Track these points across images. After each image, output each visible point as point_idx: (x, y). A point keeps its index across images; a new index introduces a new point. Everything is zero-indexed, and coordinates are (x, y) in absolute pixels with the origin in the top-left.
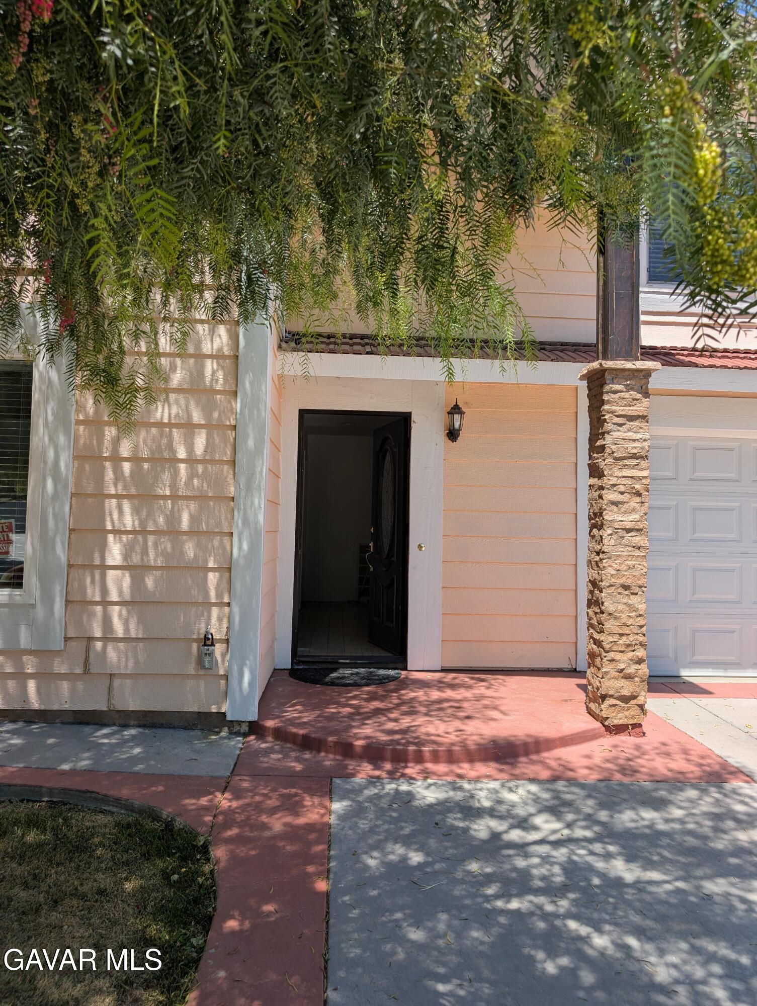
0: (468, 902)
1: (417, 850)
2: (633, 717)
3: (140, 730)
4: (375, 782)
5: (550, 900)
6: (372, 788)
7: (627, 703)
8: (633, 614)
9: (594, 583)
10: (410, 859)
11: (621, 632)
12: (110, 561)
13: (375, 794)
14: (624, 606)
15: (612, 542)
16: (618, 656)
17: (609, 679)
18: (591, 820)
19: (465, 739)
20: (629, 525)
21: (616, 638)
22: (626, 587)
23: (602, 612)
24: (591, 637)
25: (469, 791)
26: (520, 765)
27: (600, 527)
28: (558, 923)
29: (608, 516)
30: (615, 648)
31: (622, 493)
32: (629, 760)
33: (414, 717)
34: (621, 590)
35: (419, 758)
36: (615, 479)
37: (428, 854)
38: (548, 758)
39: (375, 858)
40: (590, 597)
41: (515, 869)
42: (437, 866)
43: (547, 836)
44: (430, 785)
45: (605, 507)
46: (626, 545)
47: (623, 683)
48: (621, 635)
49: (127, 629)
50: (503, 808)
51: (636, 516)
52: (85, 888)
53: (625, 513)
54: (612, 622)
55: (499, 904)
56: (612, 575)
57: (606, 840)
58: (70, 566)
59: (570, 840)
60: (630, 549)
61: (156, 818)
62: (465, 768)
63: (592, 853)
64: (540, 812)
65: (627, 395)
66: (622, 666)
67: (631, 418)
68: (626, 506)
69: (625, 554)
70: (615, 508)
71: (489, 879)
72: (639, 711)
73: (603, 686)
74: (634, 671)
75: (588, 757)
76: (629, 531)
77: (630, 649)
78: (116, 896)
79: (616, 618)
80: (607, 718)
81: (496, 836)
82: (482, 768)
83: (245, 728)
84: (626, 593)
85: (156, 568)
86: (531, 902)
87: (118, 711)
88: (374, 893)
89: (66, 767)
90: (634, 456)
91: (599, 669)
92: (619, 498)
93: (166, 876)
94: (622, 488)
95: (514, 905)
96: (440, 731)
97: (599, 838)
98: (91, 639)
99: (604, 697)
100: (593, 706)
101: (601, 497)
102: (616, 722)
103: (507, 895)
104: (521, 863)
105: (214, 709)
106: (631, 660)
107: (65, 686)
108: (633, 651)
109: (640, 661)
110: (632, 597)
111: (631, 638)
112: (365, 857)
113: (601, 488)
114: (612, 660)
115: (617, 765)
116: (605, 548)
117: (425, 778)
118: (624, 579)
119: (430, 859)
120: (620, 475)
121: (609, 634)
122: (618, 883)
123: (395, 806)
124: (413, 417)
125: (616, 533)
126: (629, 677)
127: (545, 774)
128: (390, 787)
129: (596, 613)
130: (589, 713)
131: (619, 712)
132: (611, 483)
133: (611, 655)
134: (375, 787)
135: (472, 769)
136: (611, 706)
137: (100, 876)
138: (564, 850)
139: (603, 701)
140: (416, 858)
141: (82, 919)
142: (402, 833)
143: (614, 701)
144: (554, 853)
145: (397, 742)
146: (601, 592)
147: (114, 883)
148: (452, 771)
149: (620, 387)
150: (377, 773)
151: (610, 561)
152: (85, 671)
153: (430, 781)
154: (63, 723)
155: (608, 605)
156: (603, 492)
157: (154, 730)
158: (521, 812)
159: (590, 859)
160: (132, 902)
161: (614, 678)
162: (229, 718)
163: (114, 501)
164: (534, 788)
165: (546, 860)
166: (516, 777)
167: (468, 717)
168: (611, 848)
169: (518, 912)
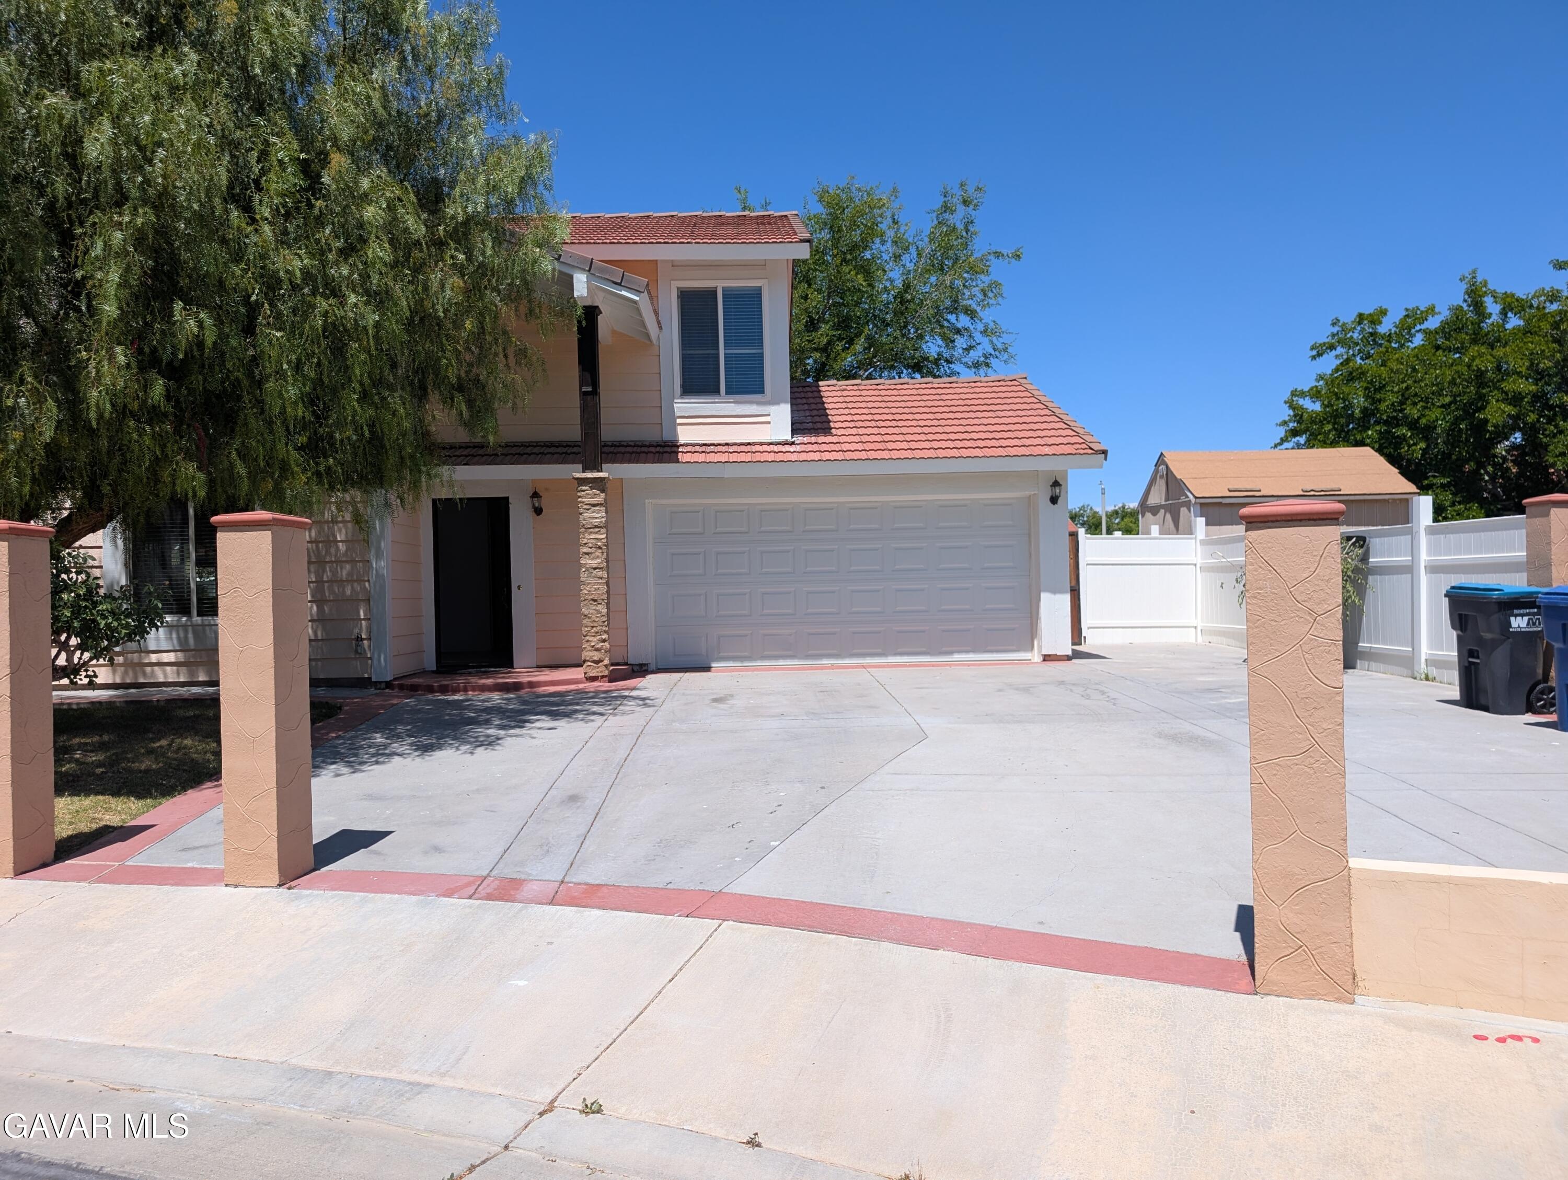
2: (601, 672)
3: (326, 688)
7: (597, 664)
8: (599, 615)
11: (592, 625)
15: (586, 575)
16: (591, 638)
17: (586, 652)
20: (595, 566)
21: (589, 629)
22: (594, 600)
29: (583, 561)
30: (589, 634)
31: (591, 548)
34: (591, 602)
45: (582, 556)
46: (594, 577)
47: (595, 653)
48: (593, 627)
49: (316, 635)
51: (599, 561)
53: (593, 558)
54: (588, 620)
56: (587, 594)
60: (596, 579)
65: (590, 492)
66: (593, 644)
67: (594, 505)
68: (593, 555)
69: (593, 582)
70: (587, 557)
72: (603, 668)
73: (584, 655)
74: (600, 646)
76: (595, 569)
77: (598, 634)
79: (589, 618)
80: (586, 673)
83: (383, 685)
84: (595, 603)
85: (330, 601)
87: (313, 678)
90: (596, 527)
92: (589, 550)
94: (590, 545)
99: (584, 662)
102: (591, 675)
105: (366, 676)
106: (600, 641)
108: (600, 635)
109: (604, 641)
110: (598, 605)
111: (598, 628)
114: (588, 641)
116: (581, 579)
118: (593, 596)
120: (589, 538)
121: (586, 627)
124: (510, 500)
125: (588, 570)
126: (597, 650)
132: (584, 542)
133: (588, 638)
136: (588, 666)
139: (583, 664)
143: (589, 663)
149: (587, 488)
151: (585, 586)
155: (584, 611)
161: (589, 650)
162: (374, 679)
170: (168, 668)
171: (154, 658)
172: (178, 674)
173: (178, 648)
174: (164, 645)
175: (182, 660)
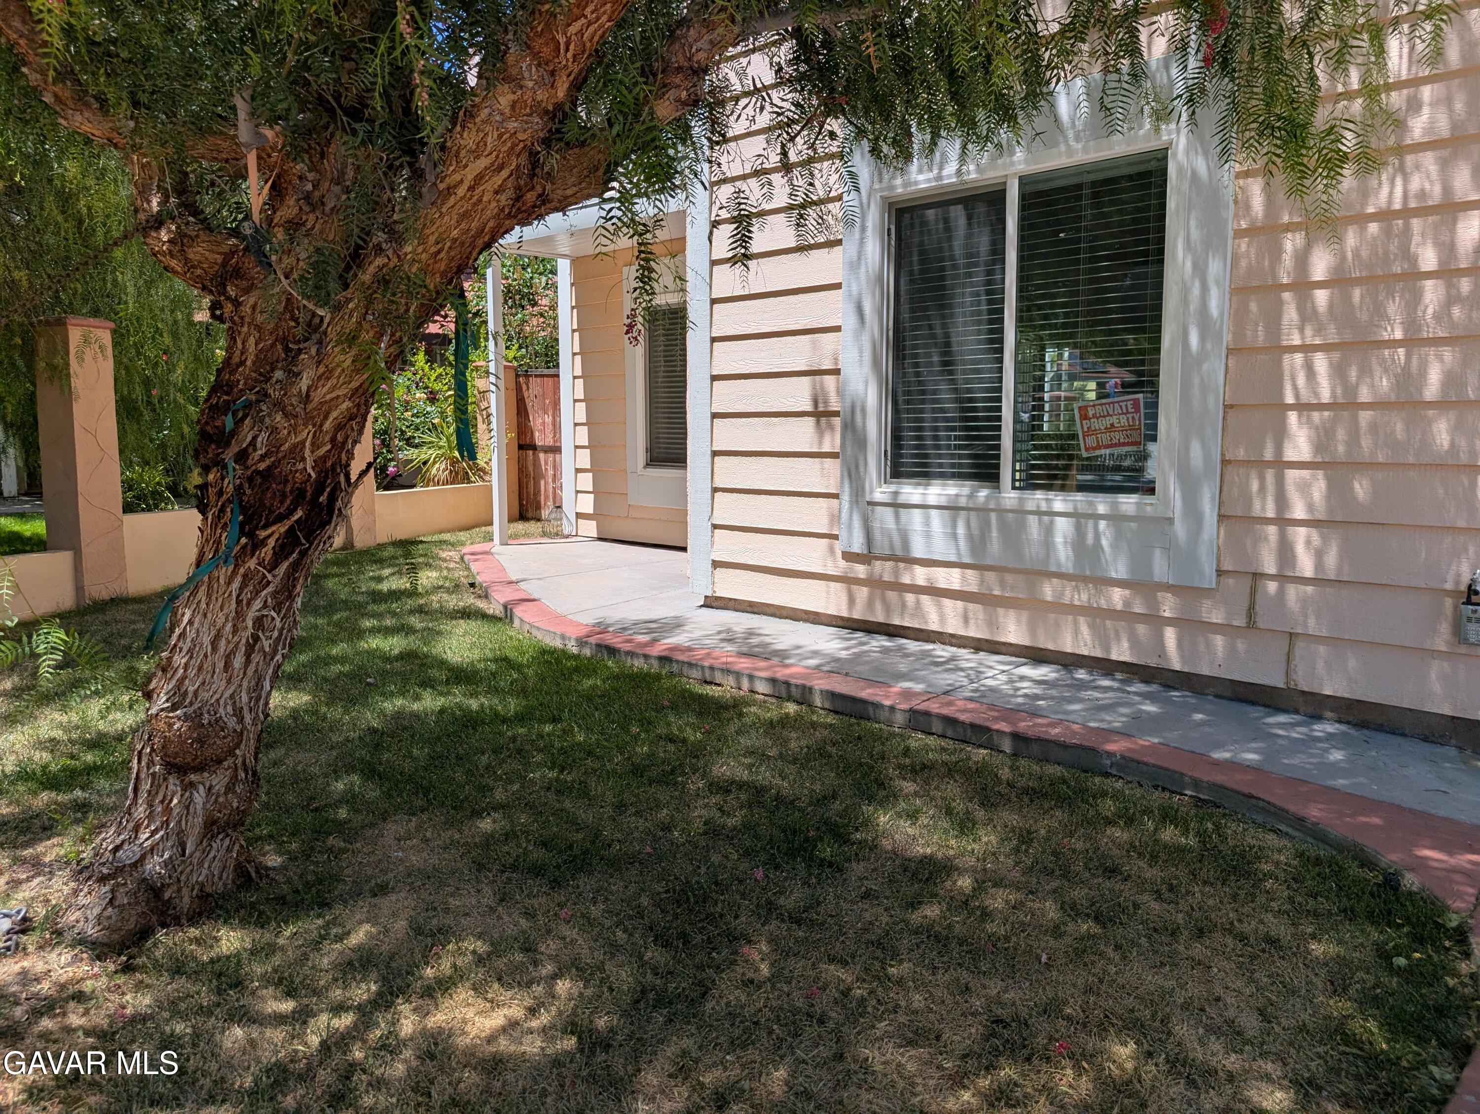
3: (1343, 728)
12: (1290, 454)
49: (1319, 565)
52: (1247, 928)
58: (1225, 462)
61: (1367, 862)
78: (1295, 954)
85: (1374, 465)
87: (1304, 692)
89: (1218, 755)
93: (1384, 955)
98: (1257, 576)
107: (1219, 641)
137: (1269, 917)
141: (1240, 968)
147: (1293, 935)
152: (1249, 623)
154: (1217, 696)
157: (1365, 731)
160: (1323, 972)
163: (1299, 358)
170: (947, 602)
171: (920, 575)
172: (966, 620)
173: (967, 560)
174: (942, 549)
175: (974, 588)
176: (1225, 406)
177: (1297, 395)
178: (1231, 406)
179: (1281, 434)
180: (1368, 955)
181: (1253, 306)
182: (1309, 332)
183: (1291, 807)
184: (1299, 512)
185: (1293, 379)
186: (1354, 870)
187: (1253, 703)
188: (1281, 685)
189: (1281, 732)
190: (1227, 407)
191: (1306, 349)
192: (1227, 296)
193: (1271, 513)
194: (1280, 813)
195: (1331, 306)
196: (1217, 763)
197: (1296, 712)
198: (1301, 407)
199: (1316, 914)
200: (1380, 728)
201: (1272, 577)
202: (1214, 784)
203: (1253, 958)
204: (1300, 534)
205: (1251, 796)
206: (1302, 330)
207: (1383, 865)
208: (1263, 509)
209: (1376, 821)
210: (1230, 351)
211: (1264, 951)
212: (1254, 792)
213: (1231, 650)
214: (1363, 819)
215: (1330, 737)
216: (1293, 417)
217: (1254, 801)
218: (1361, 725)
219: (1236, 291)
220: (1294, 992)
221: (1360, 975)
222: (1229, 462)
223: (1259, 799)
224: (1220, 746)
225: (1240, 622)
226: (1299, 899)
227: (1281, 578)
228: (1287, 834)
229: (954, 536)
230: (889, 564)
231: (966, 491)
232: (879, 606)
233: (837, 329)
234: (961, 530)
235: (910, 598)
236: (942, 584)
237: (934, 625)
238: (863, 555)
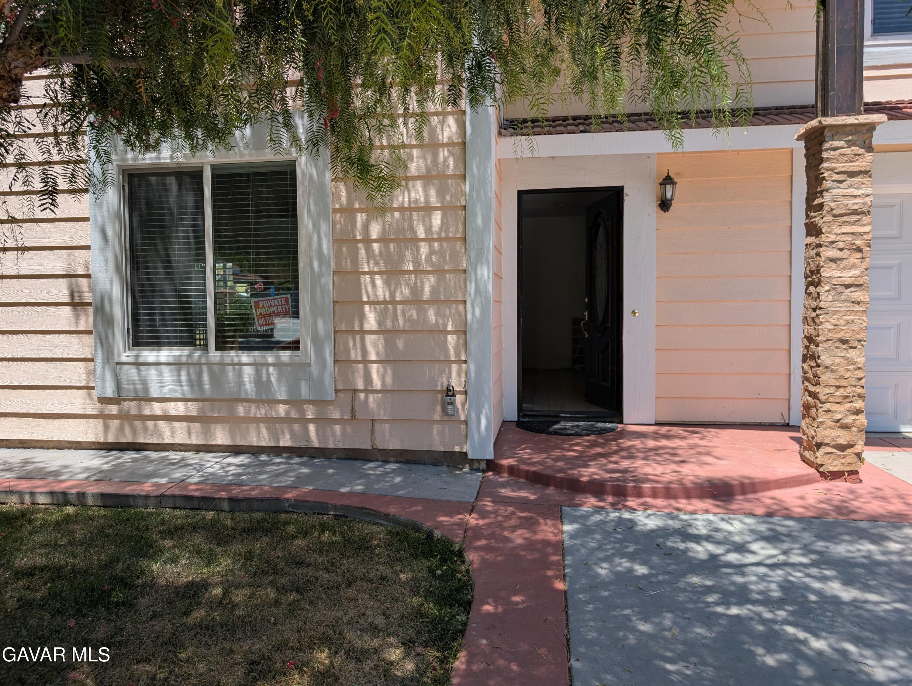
0: (691, 606)
1: (642, 564)
2: (849, 464)
3: (398, 465)
4: (600, 511)
5: (767, 609)
6: (598, 516)
7: (843, 451)
8: (851, 367)
9: (810, 339)
10: (635, 571)
11: (838, 384)
12: (367, 328)
13: (601, 520)
14: (842, 360)
15: (830, 298)
16: (835, 407)
17: (825, 429)
18: (807, 550)
19: (682, 479)
20: (848, 281)
21: (832, 390)
22: (844, 342)
23: (818, 366)
24: (806, 390)
25: (686, 521)
26: (736, 502)
27: (817, 284)
28: (777, 627)
29: (825, 273)
30: (831, 399)
31: (841, 250)
32: (844, 501)
33: (632, 460)
34: (838, 344)
35: (639, 493)
36: (834, 236)
37: (651, 568)
38: (764, 497)
39: (605, 569)
40: (805, 352)
41: (733, 583)
42: (660, 578)
43: (763, 560)
44: (650, 515)
45: (822, 264)
46: (845, 301)
47: (839, 432)
48: (838, 387)
49: (383, 383)
50: (719, 536)
51: (856, 272)
52: (371, 575)
53: (844, 268)
54: (828, 374)
55: (720, 609)
56: (829, 330)
57: (823, 567)
58: (335, 332)
59: (786, 564)
60: (849, 304)
61: (418, 530)
62: (682, 503)
63: (808, 575)
64: (756, 540)
65: (848, 151)
66: (838, 416)
67: (852, 174)
68: (845, 262)
69: (844, 309)
70: (833, 265)
71: (709, 590)
72: (855, 459)
73: (819, 435)
74: (851, 421)
75: (802, 498)
76: (847, 286)
77: (848, 400)
78: (394, 582)
79: (833, 371)
80: (822, 465)
81: (713, 557)
82: (698, 504)
83: (483, 466)
84: (844, 347)
85: (404, 331)
86: (749, 610)
87: (380, 449)
88: (606, 594)
89: (343, 490)
90: (854, 212)
91: (814, 419)
92: (839, 254)
93: (431, 571)
94: (841, 245)
95: (734, 611)
96: (658, 472)
97: (814, 564)
98: (355, 391)
99: (819, 446)
100: (807, 454)
101: (818, 255)
102: (831, 469)
103: (728, 604)
104: (739, 579)
105: (457, 449)
106: (849, 411)
107: (338, 428)
108: (851, 402)
109: (857, 412)
110: (850, 351)
111: (849, 389)
112: (595, 567)
113: (820, 246)
114: (828, 411)
115: (832, 505)
116: (822, 304)
117: (645, 510)
118: (842, 333)
119: (654, 572)
120: (839, 232)
121: (826, 386)
122: (836, 601)
123: (619, 530)
124: (626, 191)
125: (834, 289)
126: (845, 427)
127: (760, 511)
128: (614, 515)
129: (811, 367)
130: (804, 461)
131: (834, 460)
132: (830, 240)
133: (827, 406)
134: (601, 515)
135: (689, 504)
136: (826, 453)
137: (381, 567)
138: (780, 572)
139: (818, 450)
140: (641, 570)
141: (371, 596)
142: (627, 550)
143: (830, 450)
144: (771, 573)
145: (618, 479)
146: (817, 346)
147: (392, 573)
148: (670, 505)
149: (842, 143)
150: (601, 504)
151: (827, 317)
152: (352, 417)
153: (649, 512)
154: (338, 459)
155: (825, 359)
156: (821, 249)
157: (408, 465)
158: (737, 539)
159: (807, 580)
160: (408, 587)
161: (830, 427)
162: (470, 457)
163: (368, 277)
164: (749, 520)
165: (762, 578)
166: (733, 512)
167: (683, 462)
168: (828, 573)
169: (738, 616)
170: (176, 424)
171: (157, 408)
172: (189, 433)
173: (188, 396)
174: (171, 390)
175: (194, 413)
176: (334, 302)
177: (368, 297)
178: (337, 302)
179: (362, 317)
180: (424, 573)
181: (344, 249)
182: (372, 263)
183: (382, 510)
184: (373, 356)
185: (366, 288)
186: (413, 534)
187: (356, 459)
188: (370, 448)
189: (371, 472)
190: (335, 302)
191: (372, 273)
192: (331, 243)
193: (360, 358)
194: (376, 514)
195: (381, 252)
196: (343, 494)
197: (377, 461)
198: (369, 303)
199: (400, 560)
200: (415, 462)
201: (362, 391)
202: (345, 506)
203: (376, 589)
204: (374, 368)
205: (363, 508)
206: (368, 263)
207: (425, 529)
208: (356, 356)
209: (420, 508)
210: (335, 273)
211: (381, 584)
212: (364, 506)
213: (344, 432)
214: (414, 509)
215: (394, 471)
216: (367, 307)
217: (364, 511)
218: (407, 462)
219: (335, 241)
220: (397, 600)
221: (423, 584)
222: (338, 331)
223: (367, 509)
224: (343, 486)
225: (347, 416)
226: (393, 554)
227: (366, 391)
228: (381, 524)
229: (179, 382)
230: (133, 403)
231: (186, 353)
232: (128, 430)
233: (88, 248)
234: (184, 377)
235: (150, 424)
236: (173, 413)
237: (168, 440)
238: (114, 398)
